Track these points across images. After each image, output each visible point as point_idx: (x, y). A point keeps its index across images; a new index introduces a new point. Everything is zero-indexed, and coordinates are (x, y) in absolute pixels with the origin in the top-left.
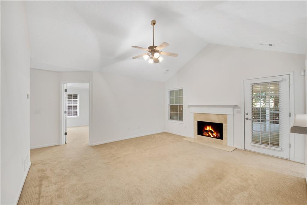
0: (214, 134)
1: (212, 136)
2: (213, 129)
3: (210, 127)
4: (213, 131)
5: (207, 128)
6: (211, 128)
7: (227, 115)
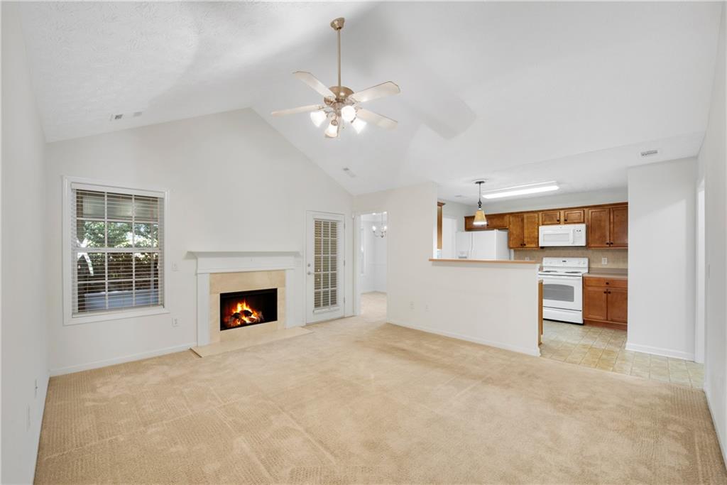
0: (252, 317)
1: (248, 322)
2: (251, 307)
3: (244, 305)
4: (250, 310)
5: (236, 308)
6: (247, 305)
7: (284, 270)
